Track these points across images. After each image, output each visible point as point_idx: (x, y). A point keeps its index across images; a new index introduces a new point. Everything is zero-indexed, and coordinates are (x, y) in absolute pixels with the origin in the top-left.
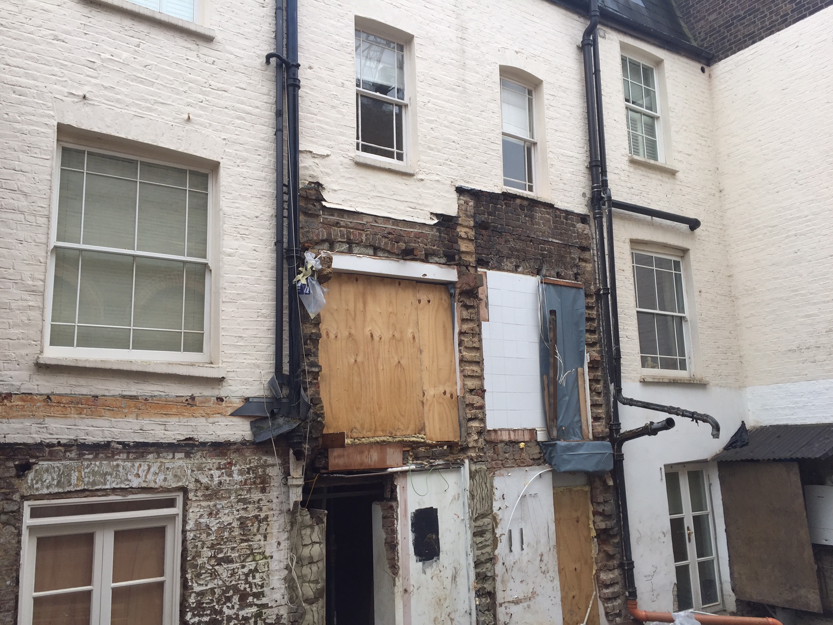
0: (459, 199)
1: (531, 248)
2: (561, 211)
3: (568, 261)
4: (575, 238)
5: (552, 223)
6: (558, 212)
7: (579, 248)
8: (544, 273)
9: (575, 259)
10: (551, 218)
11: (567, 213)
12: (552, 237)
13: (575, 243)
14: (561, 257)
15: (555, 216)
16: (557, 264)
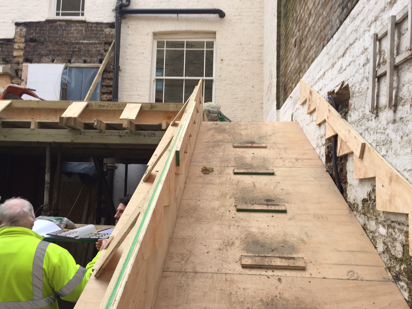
0: (16, 29)
1: (65, 48)
2: (93, 23)
3: (93, 52)
4: (102, 38)
5: (84, 32)
6: (90, 25)
7: (105, 43)
8: (72, 61)
9: (100, 51)
10: (84, 29)
11: (97, 23)
12: (83, 40)
13: (103, 41)
14: (89, 51)
15: (88, 27)
16: (84, 55)
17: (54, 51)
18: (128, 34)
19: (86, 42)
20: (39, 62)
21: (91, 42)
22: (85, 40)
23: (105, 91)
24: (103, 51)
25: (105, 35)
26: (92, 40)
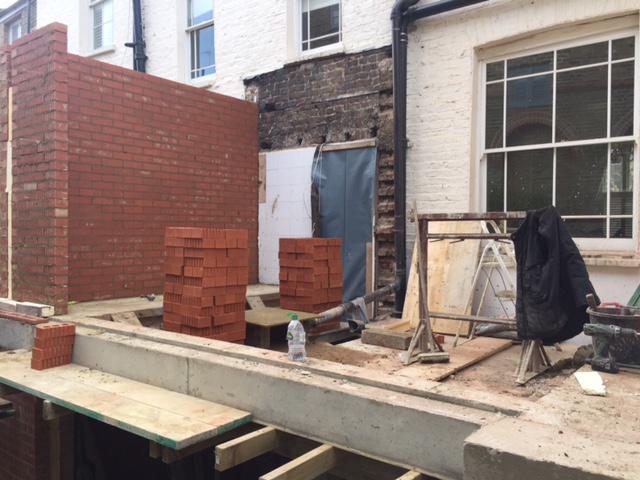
0: (246, 91)
1: (316, 115)
2: (357, 55)
3: (361, 115)
4: (375, 82)
5: (343, 76)
6: (353, 58)
7: (381, 92)
8: (328, 139)
9: (371, 110)
10: (343, 69)
11: (365, 53)
12: (342, 93)
13: (376, 88)
14: (353, 113)
15: (349, 65)
16: (346, 125)
17: (300, 123)
18: (423, 64)
19: (347, 96)
20: (280, 147)
21: (356, 94)
22: (345, 93)
23: (385, 194)
24: (376, 111)
25: (380, 74)
26: (358, 90)
